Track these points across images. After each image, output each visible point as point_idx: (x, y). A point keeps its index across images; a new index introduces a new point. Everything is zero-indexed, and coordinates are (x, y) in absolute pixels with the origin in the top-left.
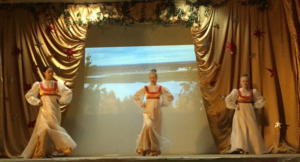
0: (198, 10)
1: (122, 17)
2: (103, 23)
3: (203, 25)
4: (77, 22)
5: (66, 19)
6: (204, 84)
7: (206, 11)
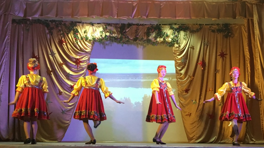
0: (178, 34)
1: (119, 36)
3: (182, 46)
4: (84, 37)
5: (75, 35)
7: (185, 35)
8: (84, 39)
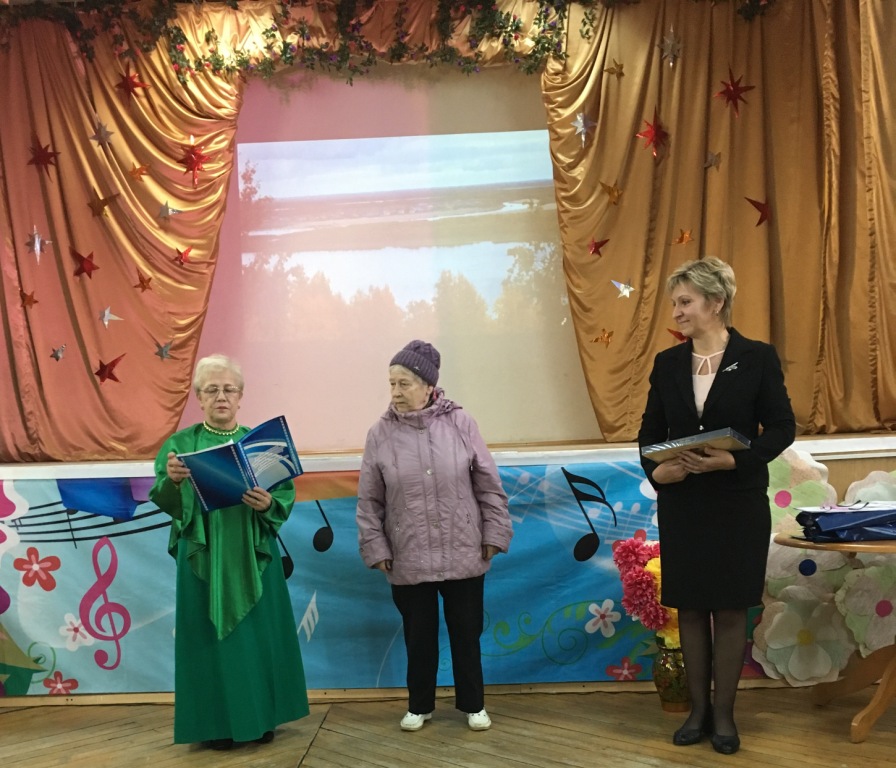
0: (561, 18)
1: (337, 43)
2: (285, 62)
3: (576, 67)
4: (207, 60)
5: (174, 53)
7: (587, 21)
8: (208, 66)
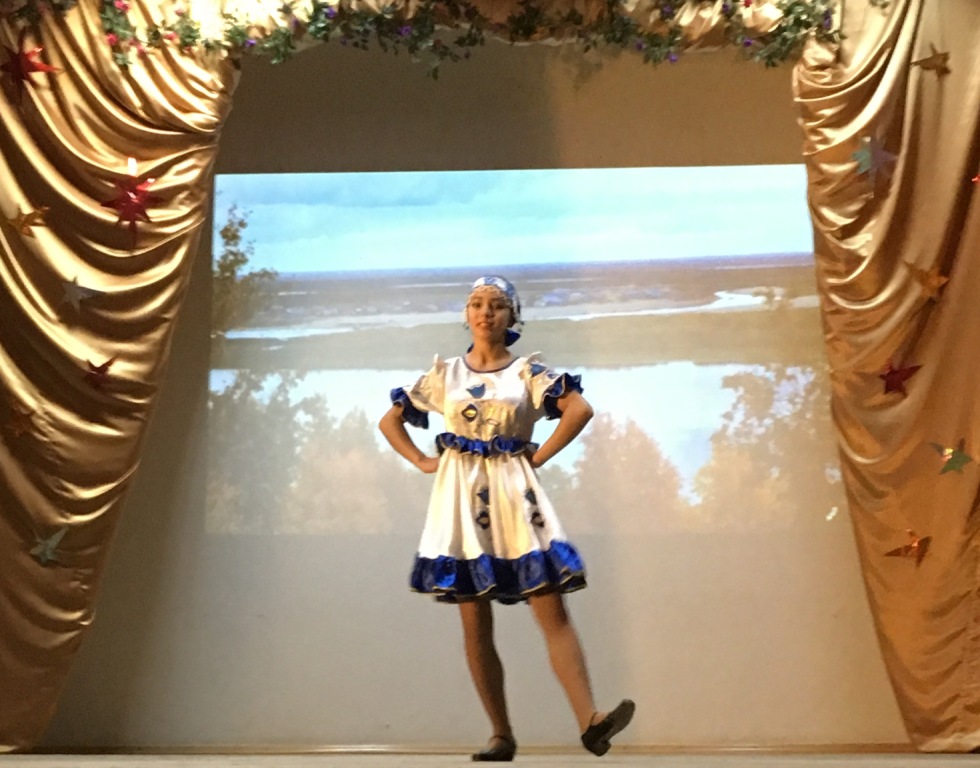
1: (412, 3)
2: (314, 34)
5: (110, 14)
6: (849, 384)
8: (170, 38)
